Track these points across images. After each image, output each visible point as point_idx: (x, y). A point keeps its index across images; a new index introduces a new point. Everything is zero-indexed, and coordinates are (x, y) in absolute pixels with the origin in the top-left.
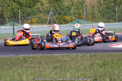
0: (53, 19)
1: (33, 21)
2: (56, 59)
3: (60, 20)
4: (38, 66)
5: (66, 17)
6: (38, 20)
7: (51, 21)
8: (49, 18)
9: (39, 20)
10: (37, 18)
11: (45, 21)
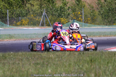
0: (47, 21)
1: (23, 22)
5: (62, 19)
6: (29, 22)
7: (44, 24)
8: (42, 20)
9: (31, 22)
10: (28, 20)
11: (38, 23)
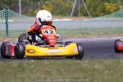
0: (82, 9)
2: (78, 67)
3: (95, 10)
4: (43, 77)
5: (107, 4)
6: (54, 9)
7: (78, 12)
8: (74, 6)
9: (57, 9)
10: (52, 6)
11: (68, 11)
